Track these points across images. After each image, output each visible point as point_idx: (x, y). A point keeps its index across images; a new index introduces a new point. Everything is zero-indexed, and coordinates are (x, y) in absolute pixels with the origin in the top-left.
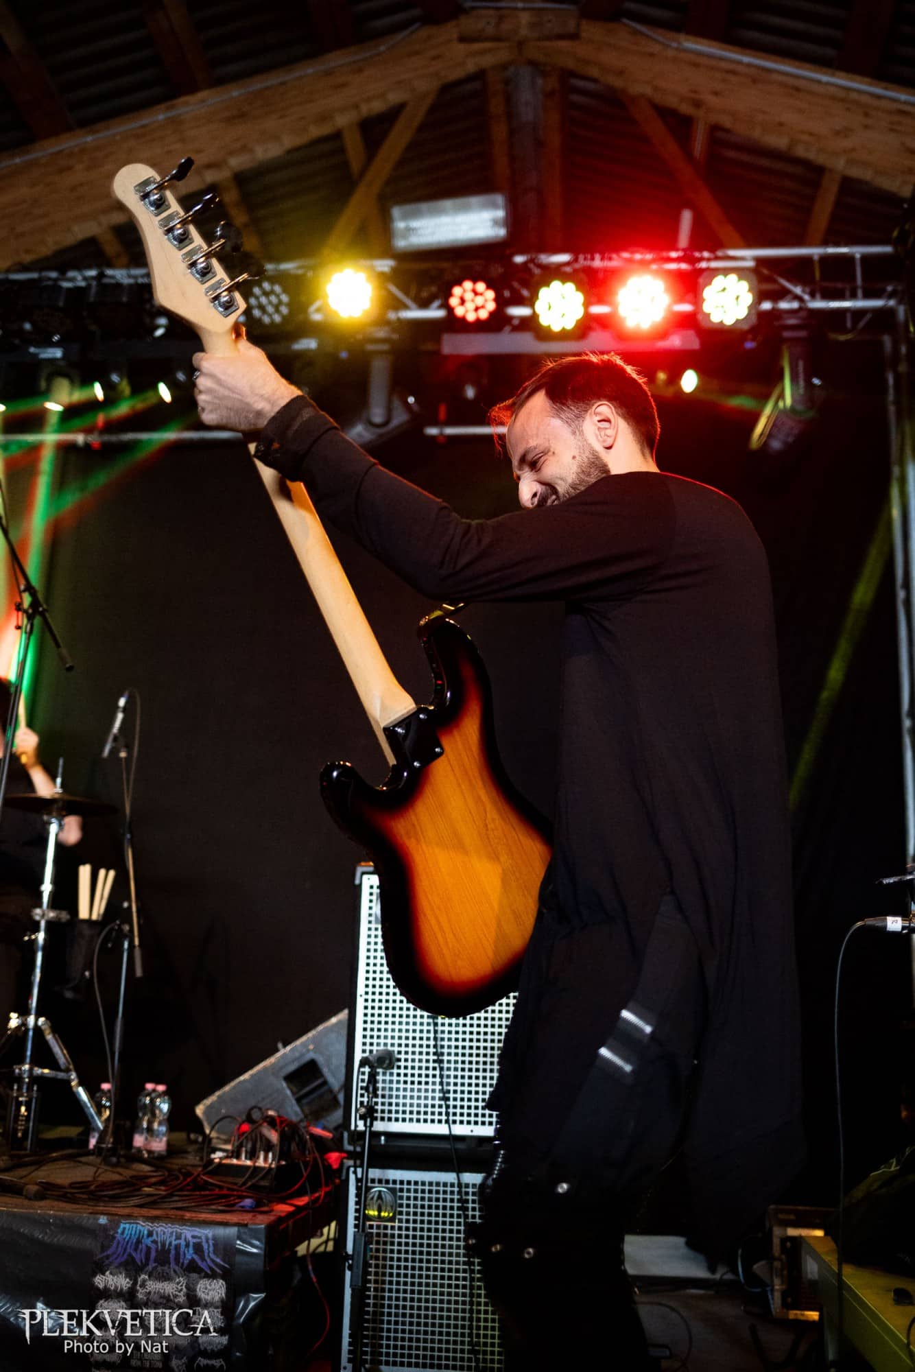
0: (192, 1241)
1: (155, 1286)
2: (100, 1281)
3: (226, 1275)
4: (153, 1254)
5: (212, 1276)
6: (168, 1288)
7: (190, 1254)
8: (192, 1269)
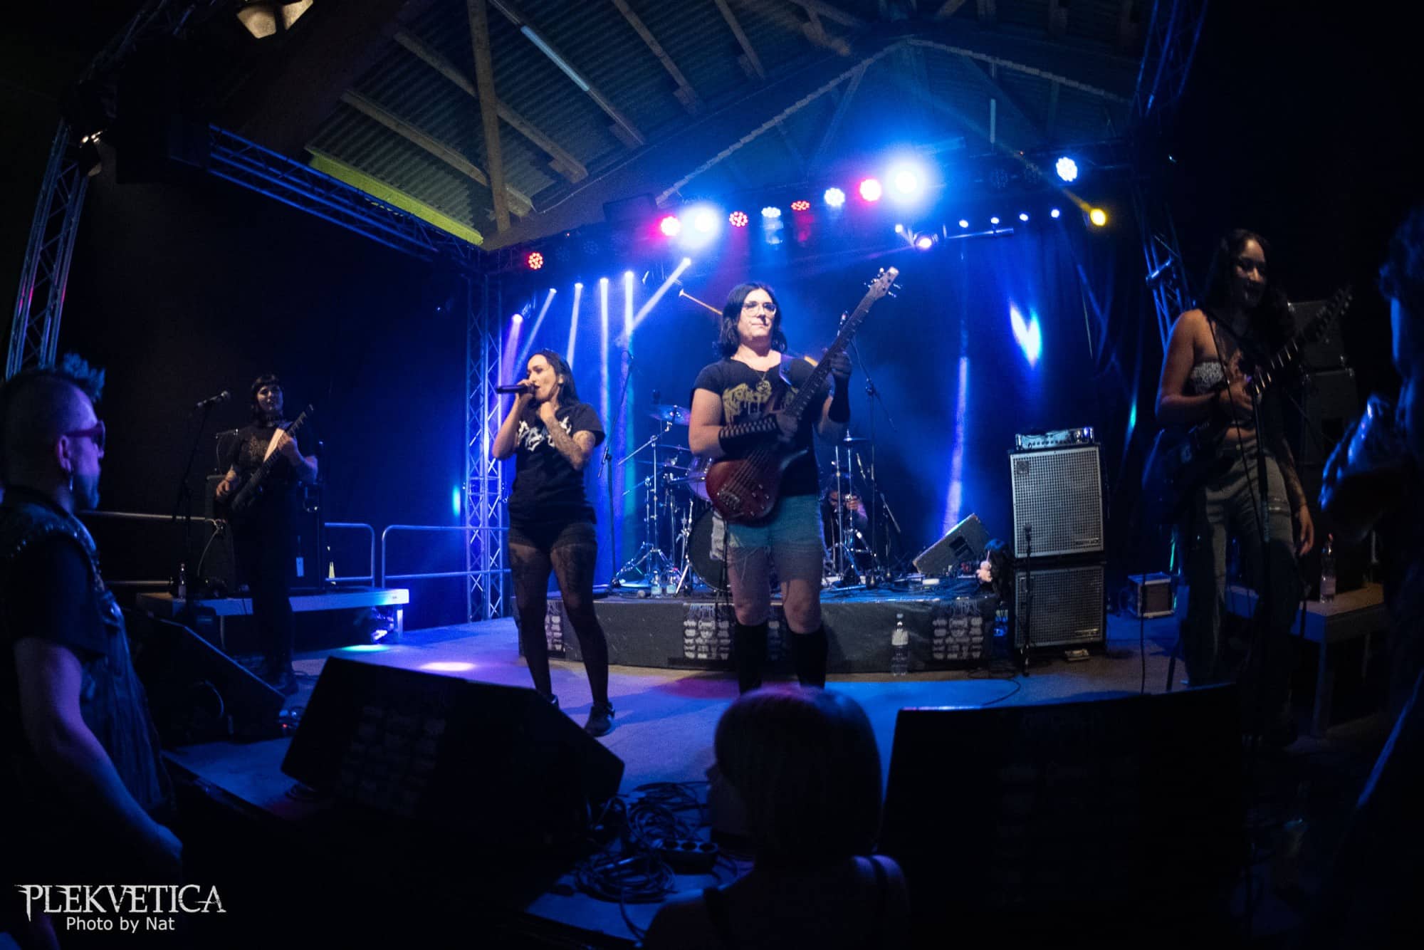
0: (969, 605)
1: (955, 623)
2: (935, 623)
3: (982, 615)
4: (954, 610)
5: (977, 616)
6: (961, 622)
7: (968, 610)
8: (969, 614)
